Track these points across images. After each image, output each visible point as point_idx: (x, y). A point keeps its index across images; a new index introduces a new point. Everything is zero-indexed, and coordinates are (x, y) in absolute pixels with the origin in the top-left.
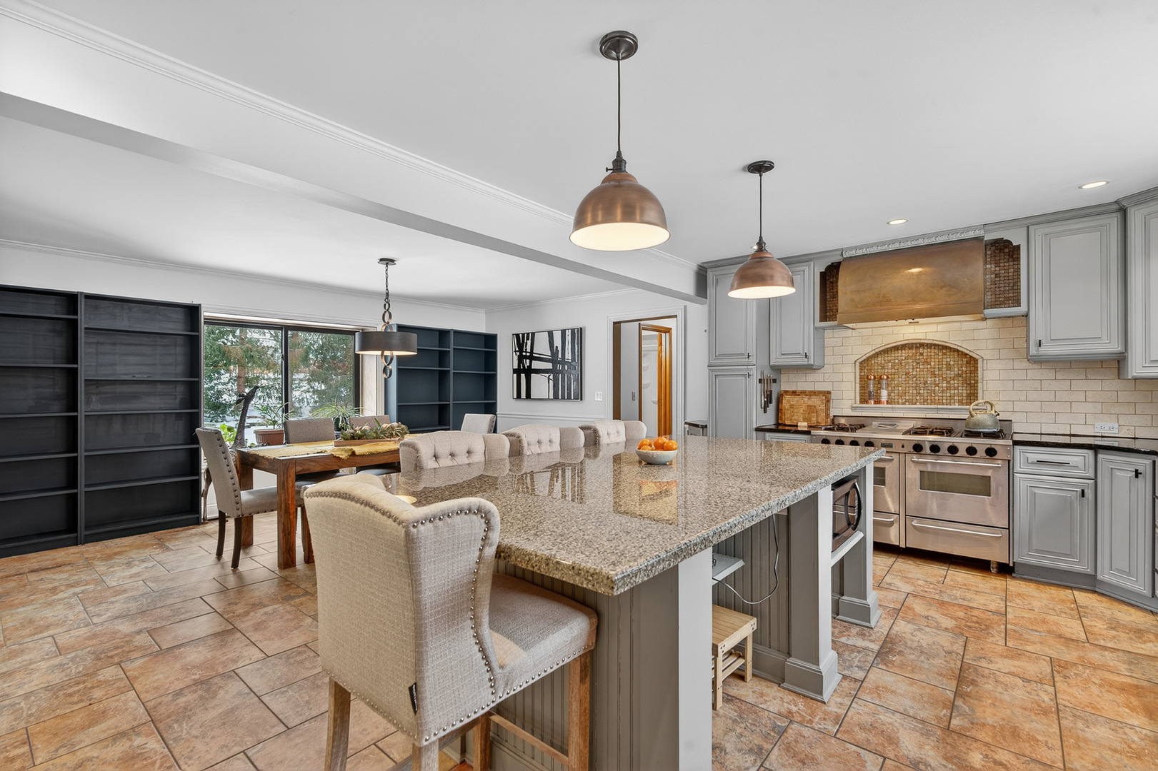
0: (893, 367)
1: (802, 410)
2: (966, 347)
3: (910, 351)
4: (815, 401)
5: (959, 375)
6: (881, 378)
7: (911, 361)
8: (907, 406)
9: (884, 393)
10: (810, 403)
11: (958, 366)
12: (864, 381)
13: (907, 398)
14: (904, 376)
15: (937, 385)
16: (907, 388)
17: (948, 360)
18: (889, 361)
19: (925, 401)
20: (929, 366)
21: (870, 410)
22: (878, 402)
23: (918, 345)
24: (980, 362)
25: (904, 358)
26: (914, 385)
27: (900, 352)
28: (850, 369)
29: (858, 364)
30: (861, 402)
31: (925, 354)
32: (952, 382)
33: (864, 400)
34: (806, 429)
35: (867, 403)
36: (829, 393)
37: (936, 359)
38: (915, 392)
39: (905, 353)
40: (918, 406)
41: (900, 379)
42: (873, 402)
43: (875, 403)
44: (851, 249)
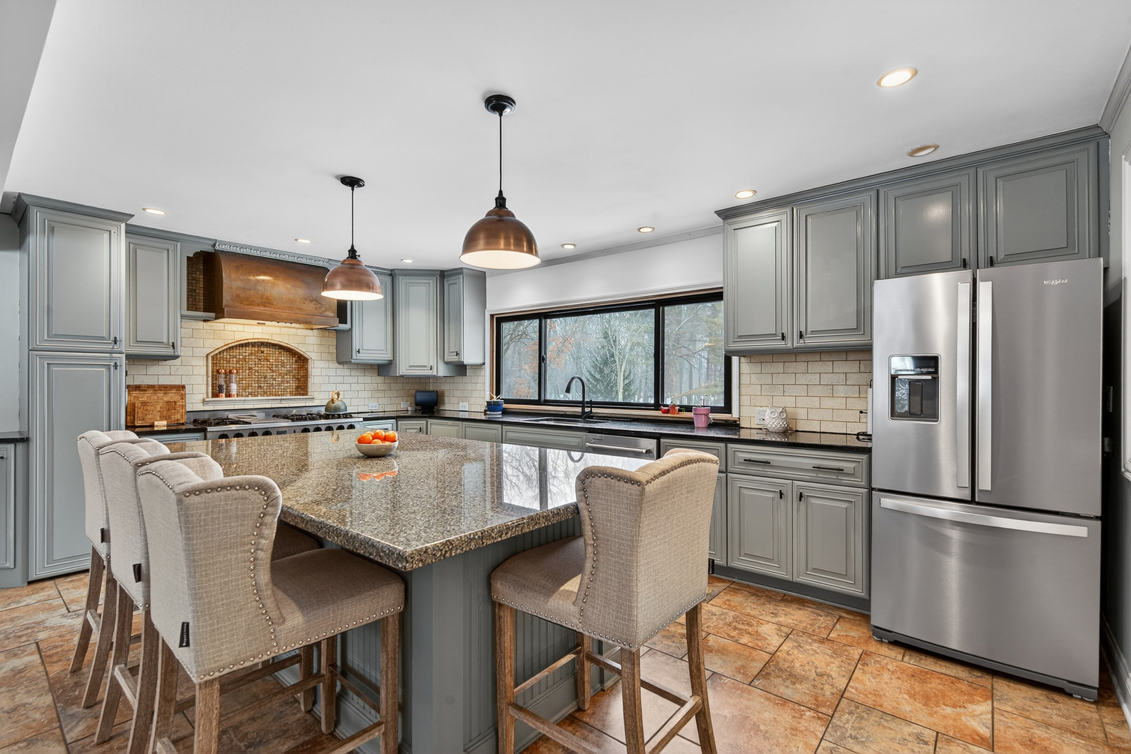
0: (238, 362)
1: (159, 406)
2: (301, 349)
3: (253, 349)
4: (172, 396)
5: (290, 372)
6: (231, 372)
7: (253, 357)
8: (250, 398)
9: (234, 387)
10: (166, 399)
11: (289, 363)
12: (216, 374)
13: (250, 390)
14: (247, 371)
15: (275, 379)
16: (250, 382)
17: (283, 358)
18: (235, 357)
19: (265, 393)
20: (268, 363)
21: (222, 404)
22: (228, 395)
23: (260, 344)
24: (310, 361)
25: (247, 354)
26: (256, 379)
27: (244, 348)
28: (202, 362)
29: (210, 358)
30: (213, 396)
31: (265, 352)
32: (286, 377)
33: (215, 395)
34: (165, 428)
35: (217, 396)
36: (183, 387)
37: (273, 356)
38: (256, 385)
39: (249, 350)
40: (260, 398)
41: (244, 374)
42: (224, 395)
43: (226, 397)
44: (225, 243)
